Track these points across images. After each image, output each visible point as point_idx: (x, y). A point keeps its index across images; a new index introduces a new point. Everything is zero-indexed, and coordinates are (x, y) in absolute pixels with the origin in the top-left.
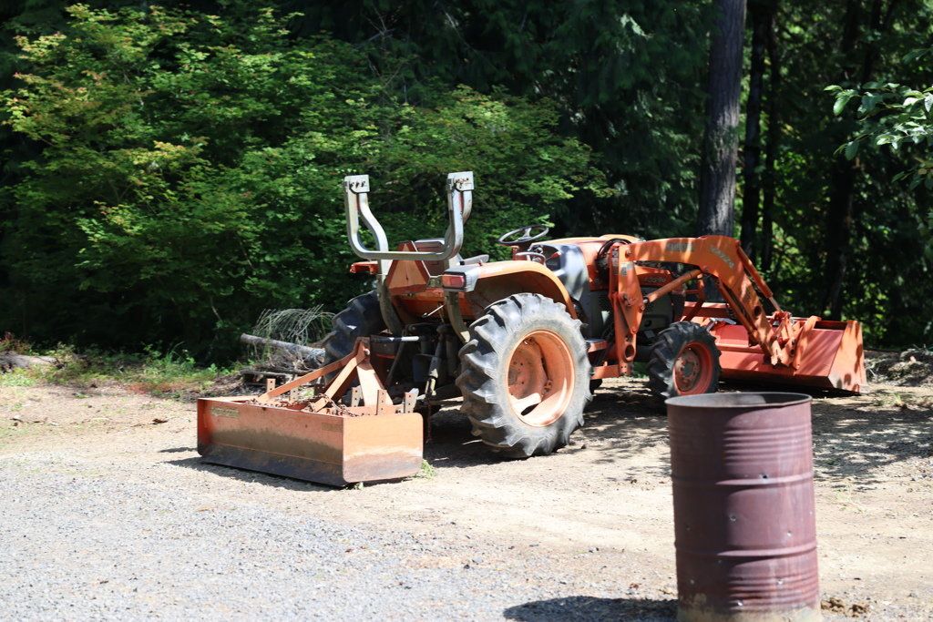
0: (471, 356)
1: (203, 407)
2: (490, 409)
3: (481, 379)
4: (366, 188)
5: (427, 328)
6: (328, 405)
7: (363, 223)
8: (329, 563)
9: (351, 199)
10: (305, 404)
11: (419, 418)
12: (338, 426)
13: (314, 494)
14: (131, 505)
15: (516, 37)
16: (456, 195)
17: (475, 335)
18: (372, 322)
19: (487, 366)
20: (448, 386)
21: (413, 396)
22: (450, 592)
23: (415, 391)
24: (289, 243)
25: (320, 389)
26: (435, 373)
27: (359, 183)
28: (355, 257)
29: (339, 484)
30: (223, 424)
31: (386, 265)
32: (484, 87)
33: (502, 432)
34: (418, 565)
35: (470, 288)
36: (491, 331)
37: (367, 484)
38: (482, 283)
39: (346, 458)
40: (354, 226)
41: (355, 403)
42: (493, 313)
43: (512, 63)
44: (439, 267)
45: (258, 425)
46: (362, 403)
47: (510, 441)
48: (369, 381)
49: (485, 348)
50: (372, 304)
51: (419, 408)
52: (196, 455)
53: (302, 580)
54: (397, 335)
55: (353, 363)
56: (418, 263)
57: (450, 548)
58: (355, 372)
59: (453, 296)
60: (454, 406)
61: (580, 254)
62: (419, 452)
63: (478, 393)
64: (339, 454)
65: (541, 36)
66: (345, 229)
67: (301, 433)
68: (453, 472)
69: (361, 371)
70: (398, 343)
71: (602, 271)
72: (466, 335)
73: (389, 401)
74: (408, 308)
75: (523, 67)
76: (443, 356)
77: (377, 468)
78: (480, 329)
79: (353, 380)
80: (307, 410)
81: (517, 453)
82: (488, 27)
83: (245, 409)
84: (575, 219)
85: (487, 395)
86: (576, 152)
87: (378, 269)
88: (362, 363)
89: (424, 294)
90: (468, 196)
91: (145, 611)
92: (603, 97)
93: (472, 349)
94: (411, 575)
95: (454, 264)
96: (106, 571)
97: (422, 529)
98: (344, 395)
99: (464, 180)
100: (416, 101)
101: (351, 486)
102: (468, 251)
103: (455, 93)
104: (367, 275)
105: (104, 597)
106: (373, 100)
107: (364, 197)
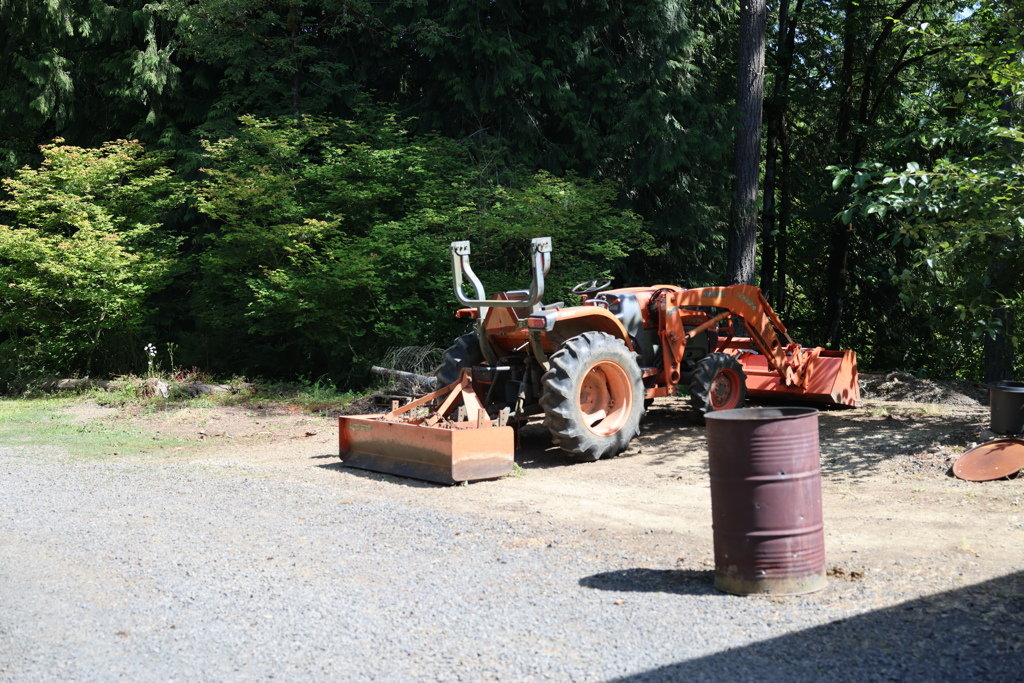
0: (550, 382)
1: (343, 423)
2: (566, 423)
3: (559, 399)
4: (468, 252)
5: (516, 360)
6: (440, 421)
7: (466, 279)
8: (442, 543)
9: (456, 259)
10: (422, 420)
11: (510, 430)
12: (448, 437)
13: (429, 490)
14: (290, 499)
15: (584, 132)
16: (538, 255)
17: (553, 365)
18: (474, 355)
19: (563, 389)
20: (533, 406)
21: (506, 413)
22: (537, 566)
23: (507, 409)
24: (408, 295)
25: (433, 408)
26: (523, 395)
27: (463, 247)
28: (459, 305)
29: (448, 482)
30: (359, 436)
31: (484, 311)
32: (559, 171)
33: (576, 441)
34: (511, 545)
35: (550, 328)
36: (566, 362)
37: (470, 482)
38: (559, 324)
39: (454, 462)
40: (459, 281)
41: (461, 419)
42: (568, 347)
43: (580, 152)
44: (525, 312)
45: (386, 437)
46: (466, 419)
47: (582, 448)
48: (471, 401)
49: (562, 375)
50: (473, 342)
51: (511, 422)
52: (339, 460)
53: (421, 557)
54: (493, 365)
55: (458, 388)
56: (509, 310)
57: (536, 532)
58: (460, 394)
59: (536, 335)
60: (538, 420)
61: (634, 301)
62: (511, 457)
63: (557, 410)
64: (449, 459)
65: (604, 130)
66: (451, 284)
67: (419, 443)
68: (538, 472)
69: (465, 394)
70: (493, 372)
71: (653, 312)
72: (547, 365)
73: (487, 417)
74: (501, 345)
75: (589, 155)
76: (529, 382)
77: (478, 470)
78: (557, 360)
79: (459, 401)
80: (423, 425)
81: (587, 457)
82: (562, 125)
83: (376, 425)
84: (632, 272)
85: (564, 412)
86: (631, 221)
87: (477, 314)
88: (466, 388)
89: (513, 334)
90: (547, 257)
91: (302, 581)
92: (652, 178)
93: (551, 376)
94: (507, 553)
95: (537, 309)
96: (272, 550)
97: (514, 517)
98: (452, 413)
99: (544, 244)
100: (506, 183)
101: (458, 484)
102: (548, 299)
103: (536, 176)
104: (469, 319)
105: (270, 570)
106: (473, 183)
107: (466, 258)
